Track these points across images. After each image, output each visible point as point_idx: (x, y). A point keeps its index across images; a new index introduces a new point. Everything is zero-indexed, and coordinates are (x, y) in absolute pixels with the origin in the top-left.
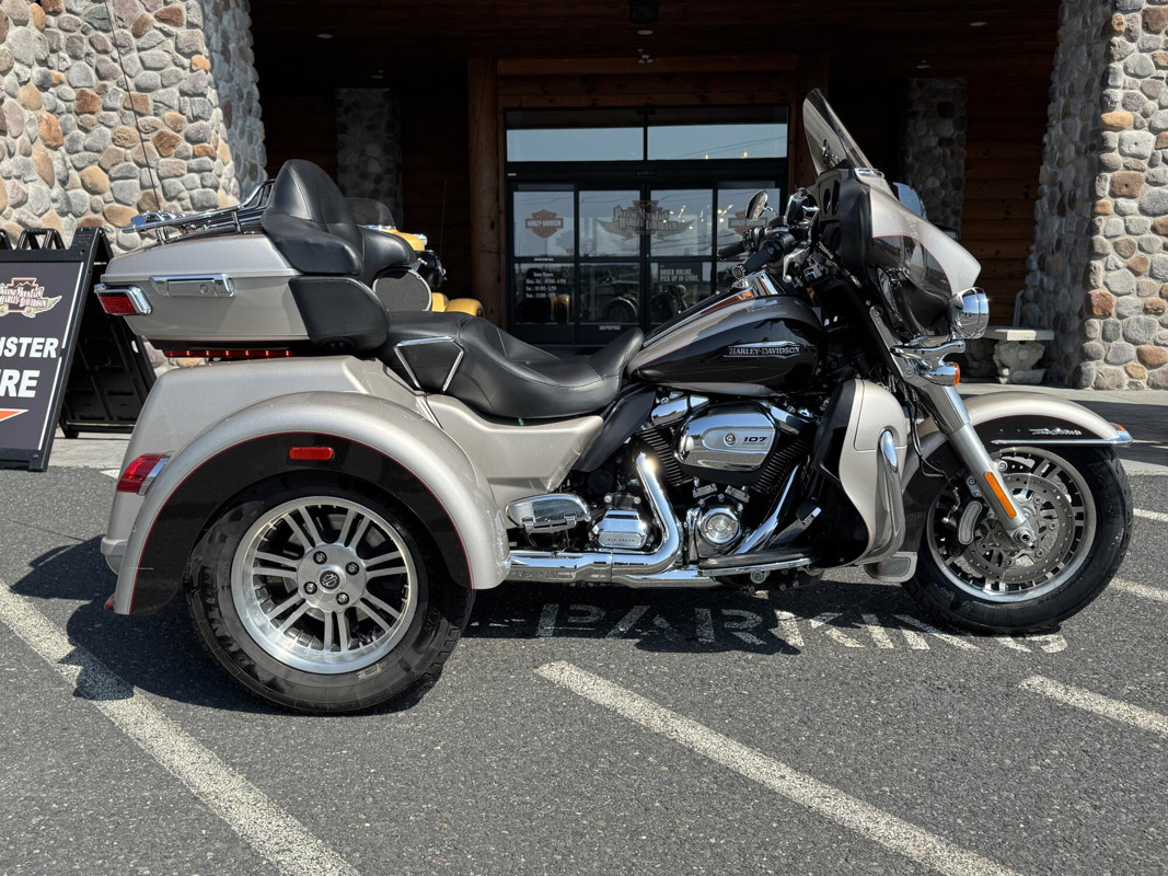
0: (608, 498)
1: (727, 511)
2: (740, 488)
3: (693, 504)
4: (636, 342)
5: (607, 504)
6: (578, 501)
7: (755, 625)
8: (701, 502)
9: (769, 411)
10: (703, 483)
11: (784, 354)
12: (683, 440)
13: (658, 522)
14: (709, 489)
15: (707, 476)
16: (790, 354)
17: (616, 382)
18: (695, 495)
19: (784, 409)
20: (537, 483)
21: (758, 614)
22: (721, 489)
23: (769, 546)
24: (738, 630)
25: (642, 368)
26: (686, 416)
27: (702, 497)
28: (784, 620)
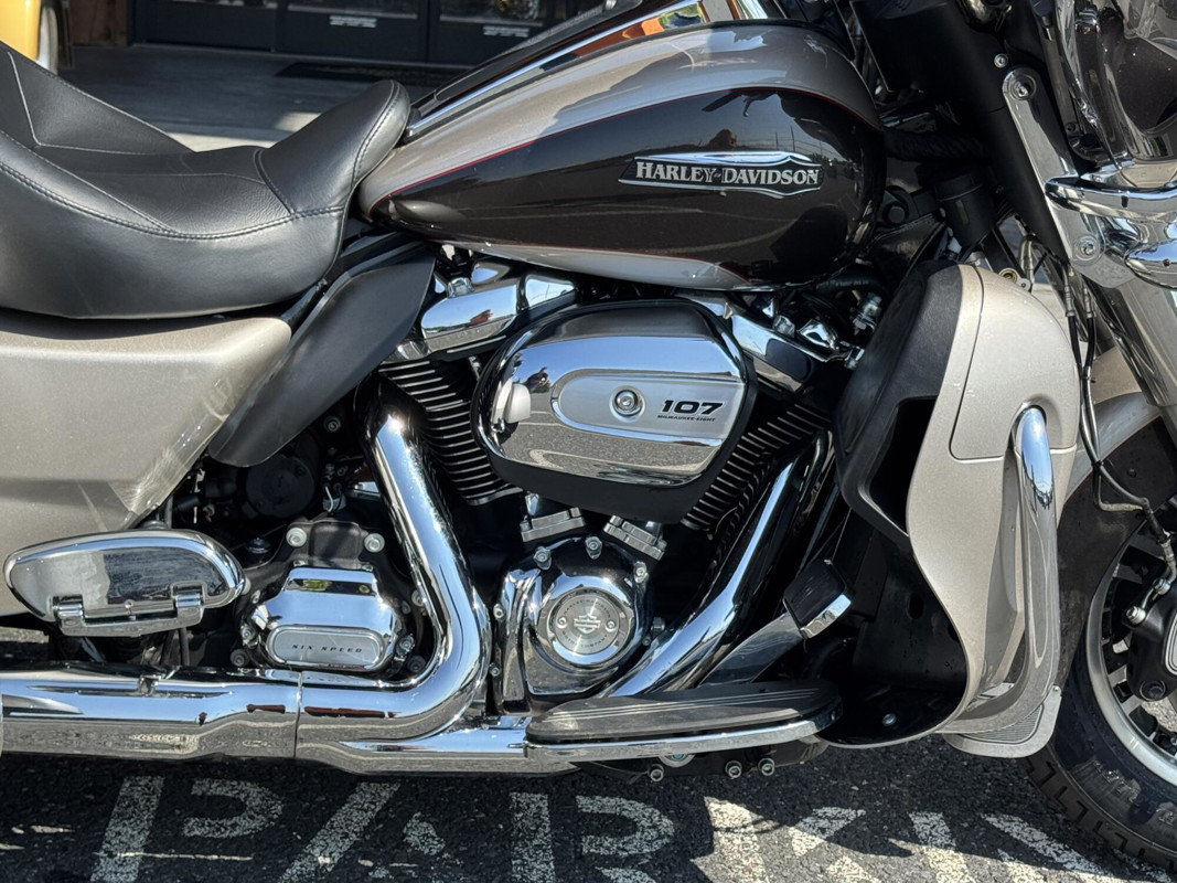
0: (297, 535)
1: (606, 582)
2: (641, 524)
3: (520, 557)
5: (292, 549)
6: (209, 551)
7: (656, 846)
8: (542, 555)
9: (728, 326)
10: (548, 508)
11: (778, 187)
12: (503, 392)
13: (426, 600)
14: (564, 522)
15: (558, 490)
16: (793, 187)
17: (330, 229)
18: (528, 534)
19: (767, 323)
20: (102, 493)
21: (665, 812)
22: (595, 523)
23: (708, 678)
24: (615, 861)
25: (399, 197)
26: (513, 331)
27: (545, 542)
28: (728, 830)
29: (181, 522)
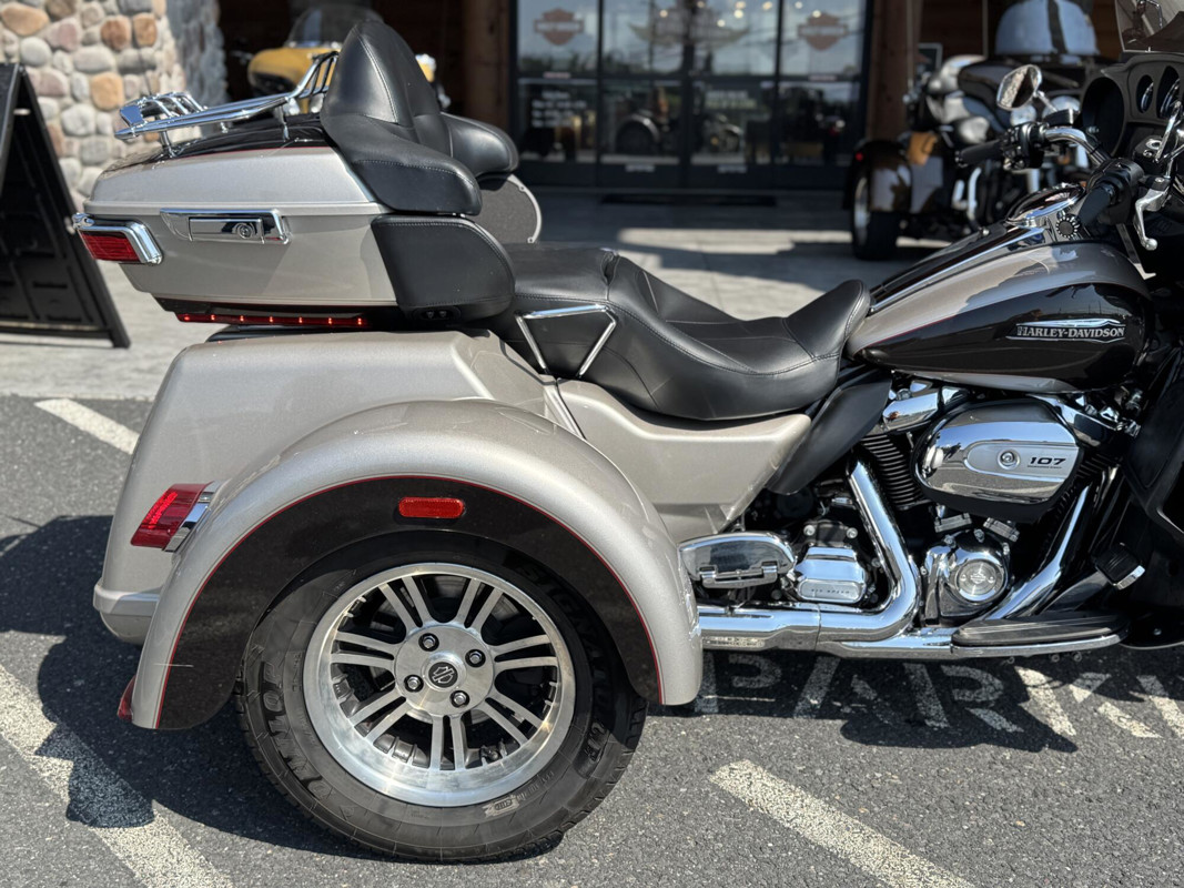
0: (810, 529)
1: (986, 554)
2: (1005, 522)
3: (936, 540)
4: (860, 304)
5: (807, 537)
7: (996, 696)
8: (949, 539)
9: (1059, 410)
10: (950, 513)
11: (1101, 338)
12: (931, 452)
13: (882, 562)
14: (958, 521)
15: (955, 504)
16: (1110, 338)
17: (832, 367)
18: (939, 528)
19: (1076, 407)
20: (716, 510)
21: (994, 675)
22: (978, 522)
24: (975, 705)
25: (868, 348)
26: (935, 418)
27: (950, 532)
28: (1034, 687)
29: (750, 527)
